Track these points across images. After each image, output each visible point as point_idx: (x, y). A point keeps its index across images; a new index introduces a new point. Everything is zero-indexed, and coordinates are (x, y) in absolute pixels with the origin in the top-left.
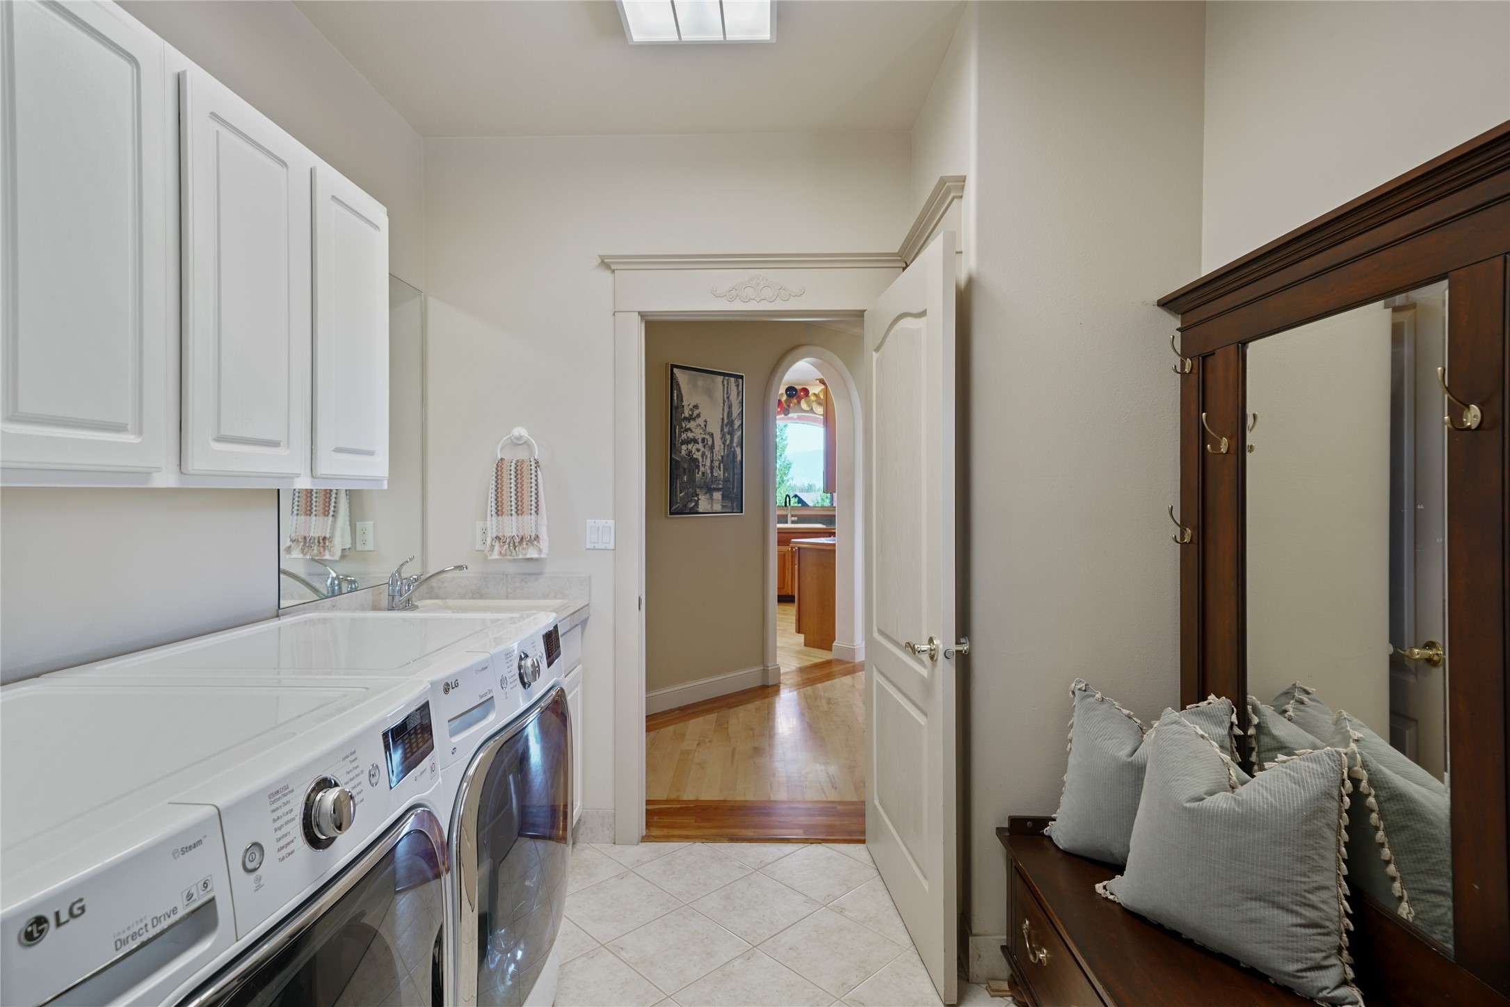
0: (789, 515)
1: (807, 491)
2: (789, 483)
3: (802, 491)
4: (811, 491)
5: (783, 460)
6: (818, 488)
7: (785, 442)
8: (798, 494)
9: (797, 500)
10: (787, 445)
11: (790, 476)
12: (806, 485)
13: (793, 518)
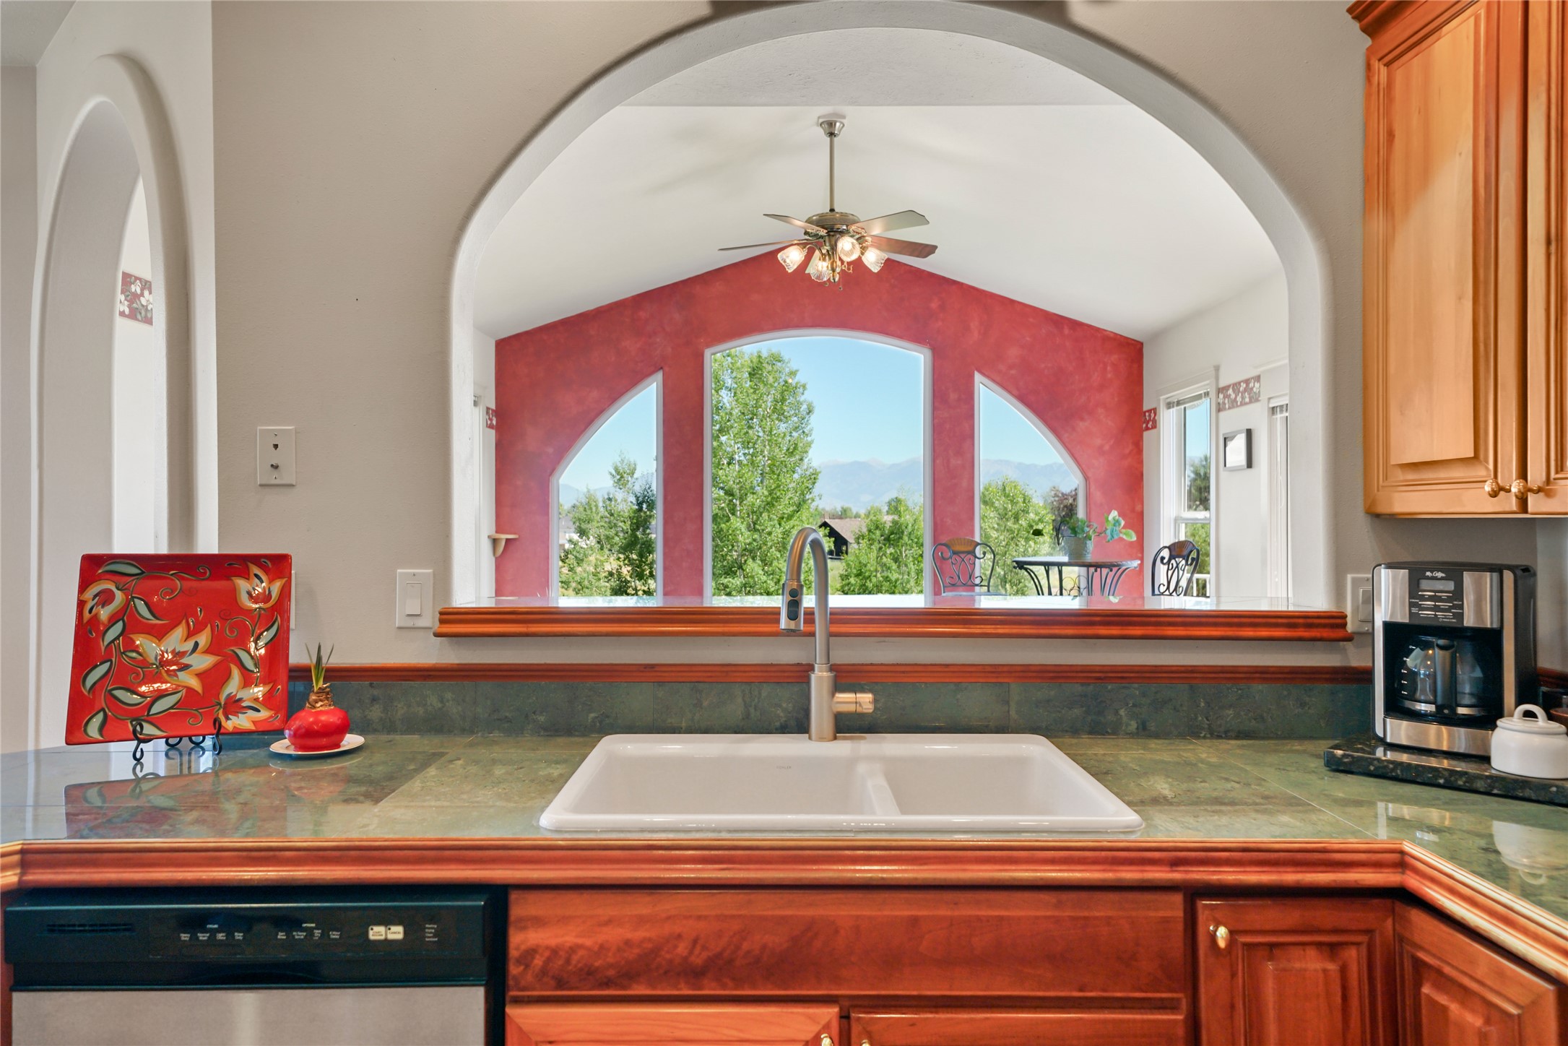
0: (820, 678)
1: (840, 517)
2: (815, 504)
3: (833, 517)
4: (846, 518)
5: (805, 467)
6: (854, 513)
7: (809, 439)
8: (828, 521)
9: (827, 531)
10: (812, 442)
11: (816, 491)
12: (839, 509)
13: (847, 701)
